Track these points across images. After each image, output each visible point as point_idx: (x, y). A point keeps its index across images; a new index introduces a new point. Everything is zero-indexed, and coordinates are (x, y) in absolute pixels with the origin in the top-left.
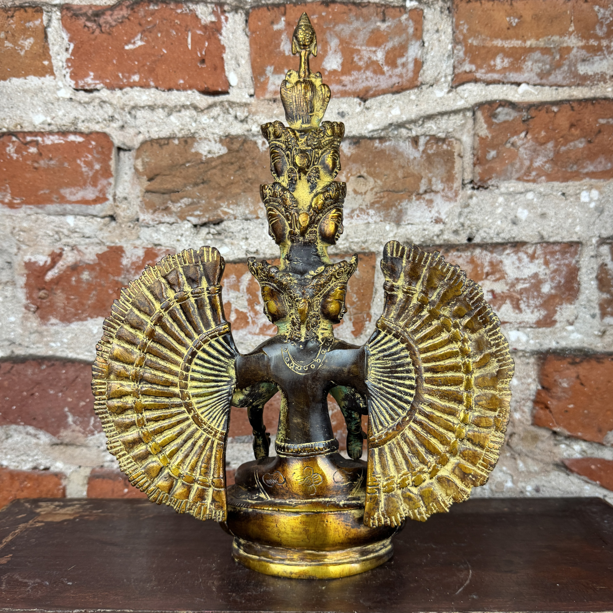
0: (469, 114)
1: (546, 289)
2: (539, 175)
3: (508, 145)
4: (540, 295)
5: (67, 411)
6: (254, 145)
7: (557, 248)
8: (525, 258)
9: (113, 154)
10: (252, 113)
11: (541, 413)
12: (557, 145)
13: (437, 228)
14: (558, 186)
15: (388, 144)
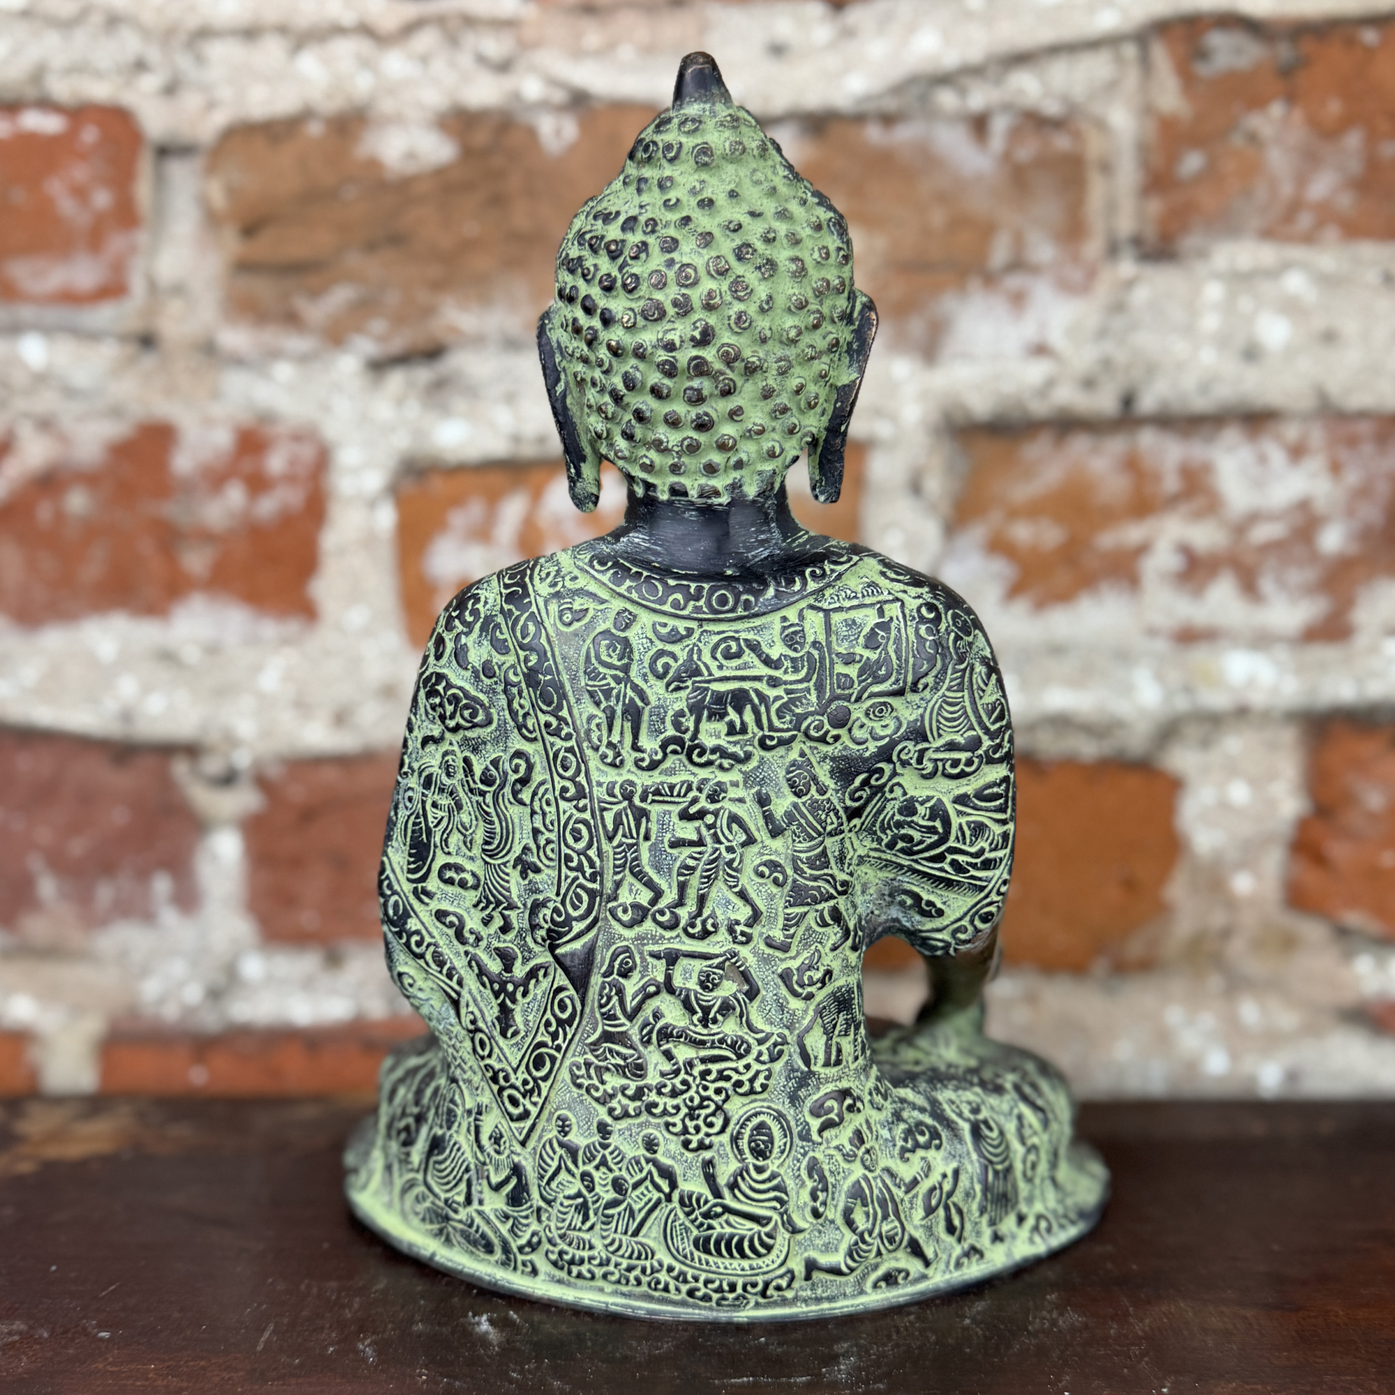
0: (1130, 51)
1: (1332, 539)
2: (1320, 224)
3: (1237, 141)
4: (1314, 556)
5: (35, 863)
6: (532, 133)
7: (1364, 428)
8: (1277, 456)
9: (145, 165)
10: (525, 46)
11: (1312, 878)
12: (1373, 138)
13: (1036, 372)
14: (1372, 254)
15: (905, 134)
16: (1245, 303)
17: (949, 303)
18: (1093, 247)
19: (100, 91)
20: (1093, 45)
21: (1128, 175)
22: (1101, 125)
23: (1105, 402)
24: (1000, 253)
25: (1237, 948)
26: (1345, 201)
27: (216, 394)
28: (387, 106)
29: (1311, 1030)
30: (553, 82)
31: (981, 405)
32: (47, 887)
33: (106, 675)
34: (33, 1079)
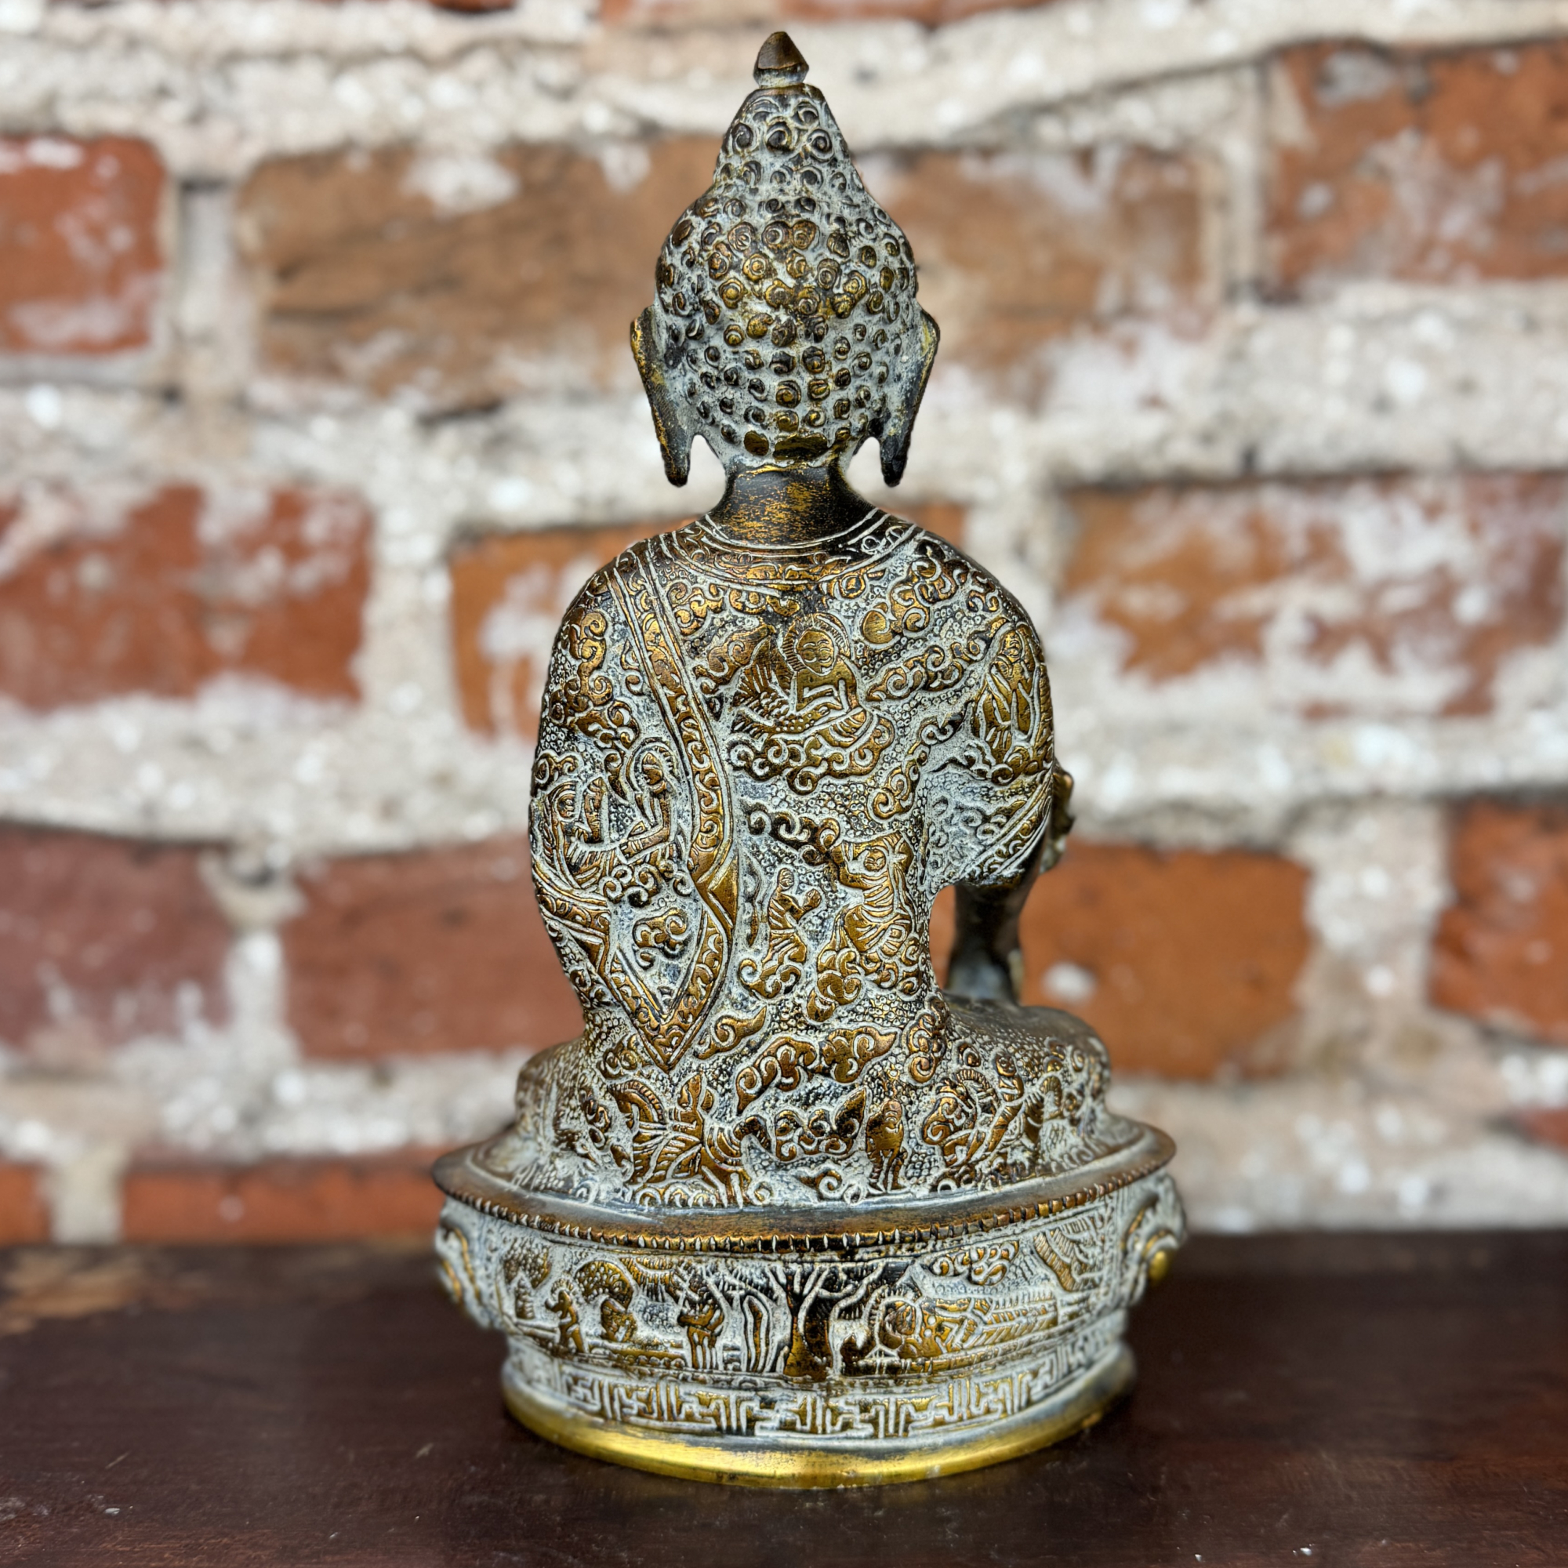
0: (1248, 78)
1: (1472, 606)
2: (1455, 264)
3: (1365, 175)
4: (1451, 624)
5: (48, 975)
6: (596, 167)
7: (1505, 486)
8: (1411, 515)
9: (169, 202)
10: (590, 72)
11: (1455, 974)
12: (1511, 170)
13: (1147, 428)
14: (1511, 296)
15: (1005, 169)
16: (1375, 351)
17: (1054, 352)
18: (1210, 291)
19: (118, 119)
20: (1206, 71)
21: (1246, 212)
22: (1217, 158)
23: (1224, 459)
24: (1108, 297)
25: (1374, 1051)
26: (1483, 240)
27: (247, 452)
28: (436, 136)
29: (1456, 1141)
30: (619, 110)
31: (1090, 462)
32: (61, 1001)
33: (126, 764)
34: (46, 1217)
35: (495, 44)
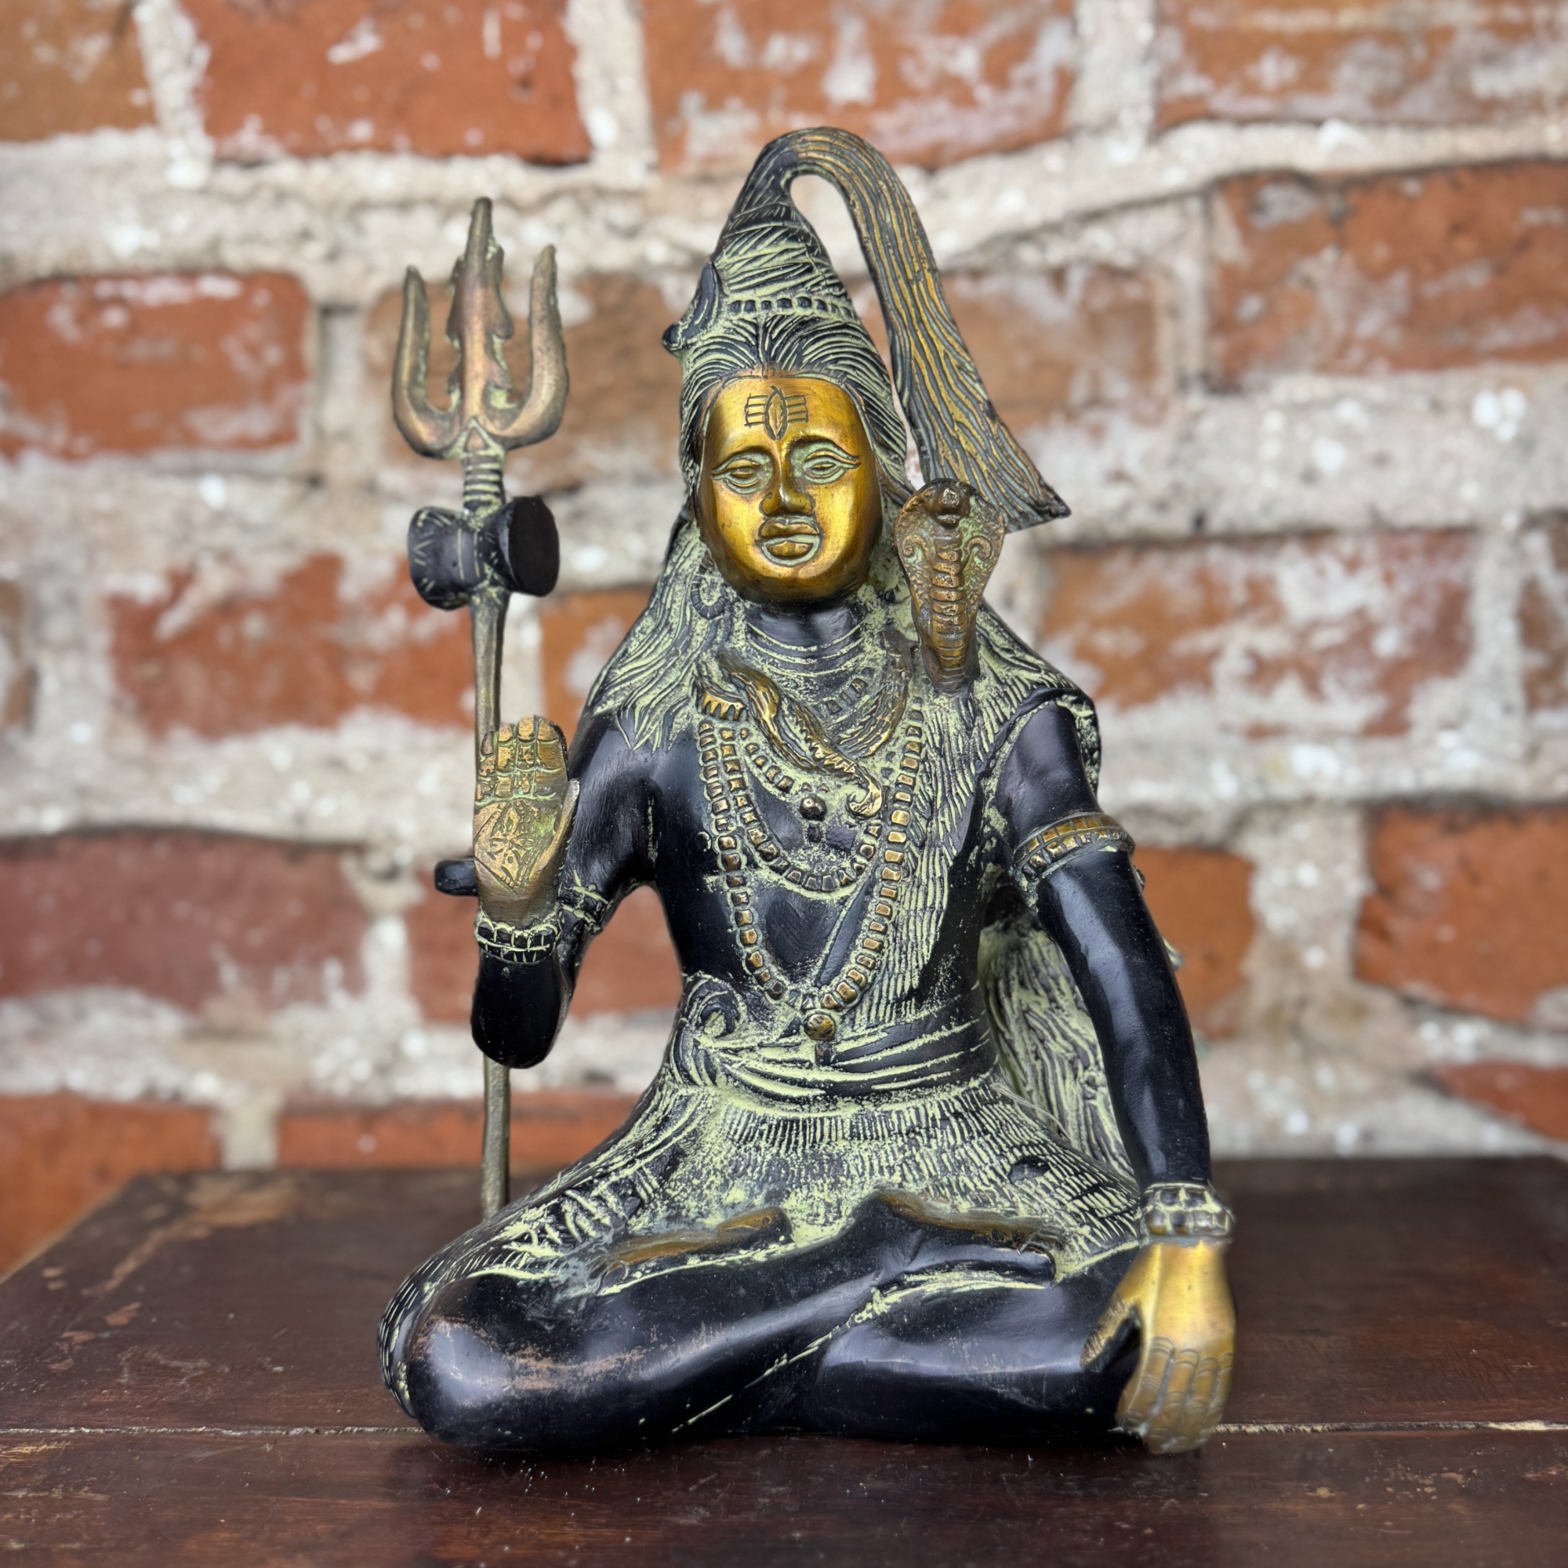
0: (1194, 206)
1: (1388, 644)
2: (1370, 358)
3: (1293, 284)
4: (1371, 659)
5: (218, 953)
6: (657, 293)
7: (1414, 542)
8: (1334, 569)
9: (311, 325)
10: (651, 214)
11: (1374, 950)
12: (1417, 278)
13: (1114, 497)
14: (1419, 384)
15: (991, 287)
16: (1303, 431)
18: (1164, 384)
19: (269, 258)
20: (1159, 201)
21: (1194, 318)
22: (1169, 274)
23: (1178, 522)
24: (1079, 391)
25: (1310, 1018)
26: (1393, 337)
29: (1384, 1092)
30: (675, 246)
32: (229, 974)
33: (281, 781)
34: (217, 1150)
35: (573, 192)
